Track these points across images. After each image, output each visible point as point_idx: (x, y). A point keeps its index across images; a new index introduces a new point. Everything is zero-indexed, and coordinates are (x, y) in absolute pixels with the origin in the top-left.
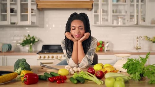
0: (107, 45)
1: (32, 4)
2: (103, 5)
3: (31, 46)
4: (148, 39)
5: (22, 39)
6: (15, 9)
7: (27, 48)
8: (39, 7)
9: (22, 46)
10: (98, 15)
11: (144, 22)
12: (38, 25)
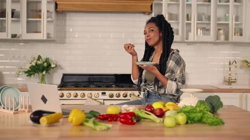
1: (48, 3)
2: (169, 5)
3: (43, 75)
4: (248, 65)
8: (61, 8)
9: (27, 76)
11: (241, 37)
12: (55, 39)
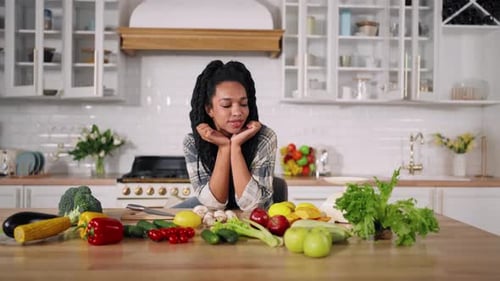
0: (323, 157)
1: (107, 37)
2: (309, 41)
3: (100, 158)
4: (442, 141)
5: (74, 139)
6: (58, 51)
7: (88, 165)
8: (128, 45)
9: (75, 159)
10: (295, 72)
11: (430, 93)
12: (123, 99)
